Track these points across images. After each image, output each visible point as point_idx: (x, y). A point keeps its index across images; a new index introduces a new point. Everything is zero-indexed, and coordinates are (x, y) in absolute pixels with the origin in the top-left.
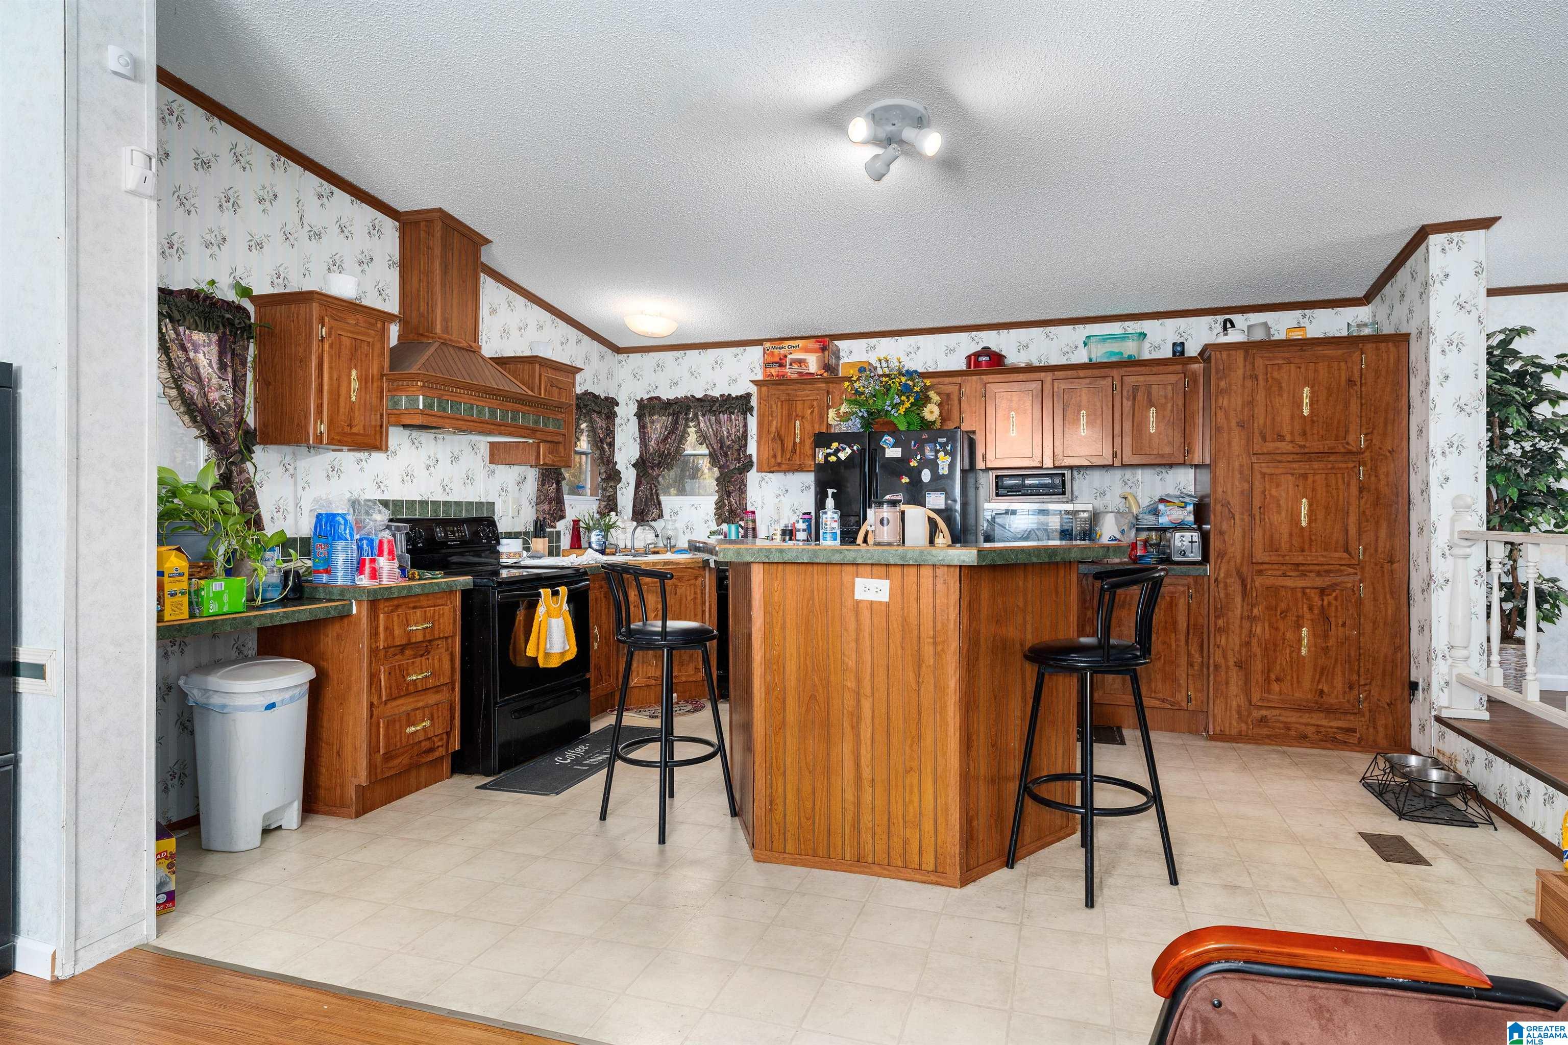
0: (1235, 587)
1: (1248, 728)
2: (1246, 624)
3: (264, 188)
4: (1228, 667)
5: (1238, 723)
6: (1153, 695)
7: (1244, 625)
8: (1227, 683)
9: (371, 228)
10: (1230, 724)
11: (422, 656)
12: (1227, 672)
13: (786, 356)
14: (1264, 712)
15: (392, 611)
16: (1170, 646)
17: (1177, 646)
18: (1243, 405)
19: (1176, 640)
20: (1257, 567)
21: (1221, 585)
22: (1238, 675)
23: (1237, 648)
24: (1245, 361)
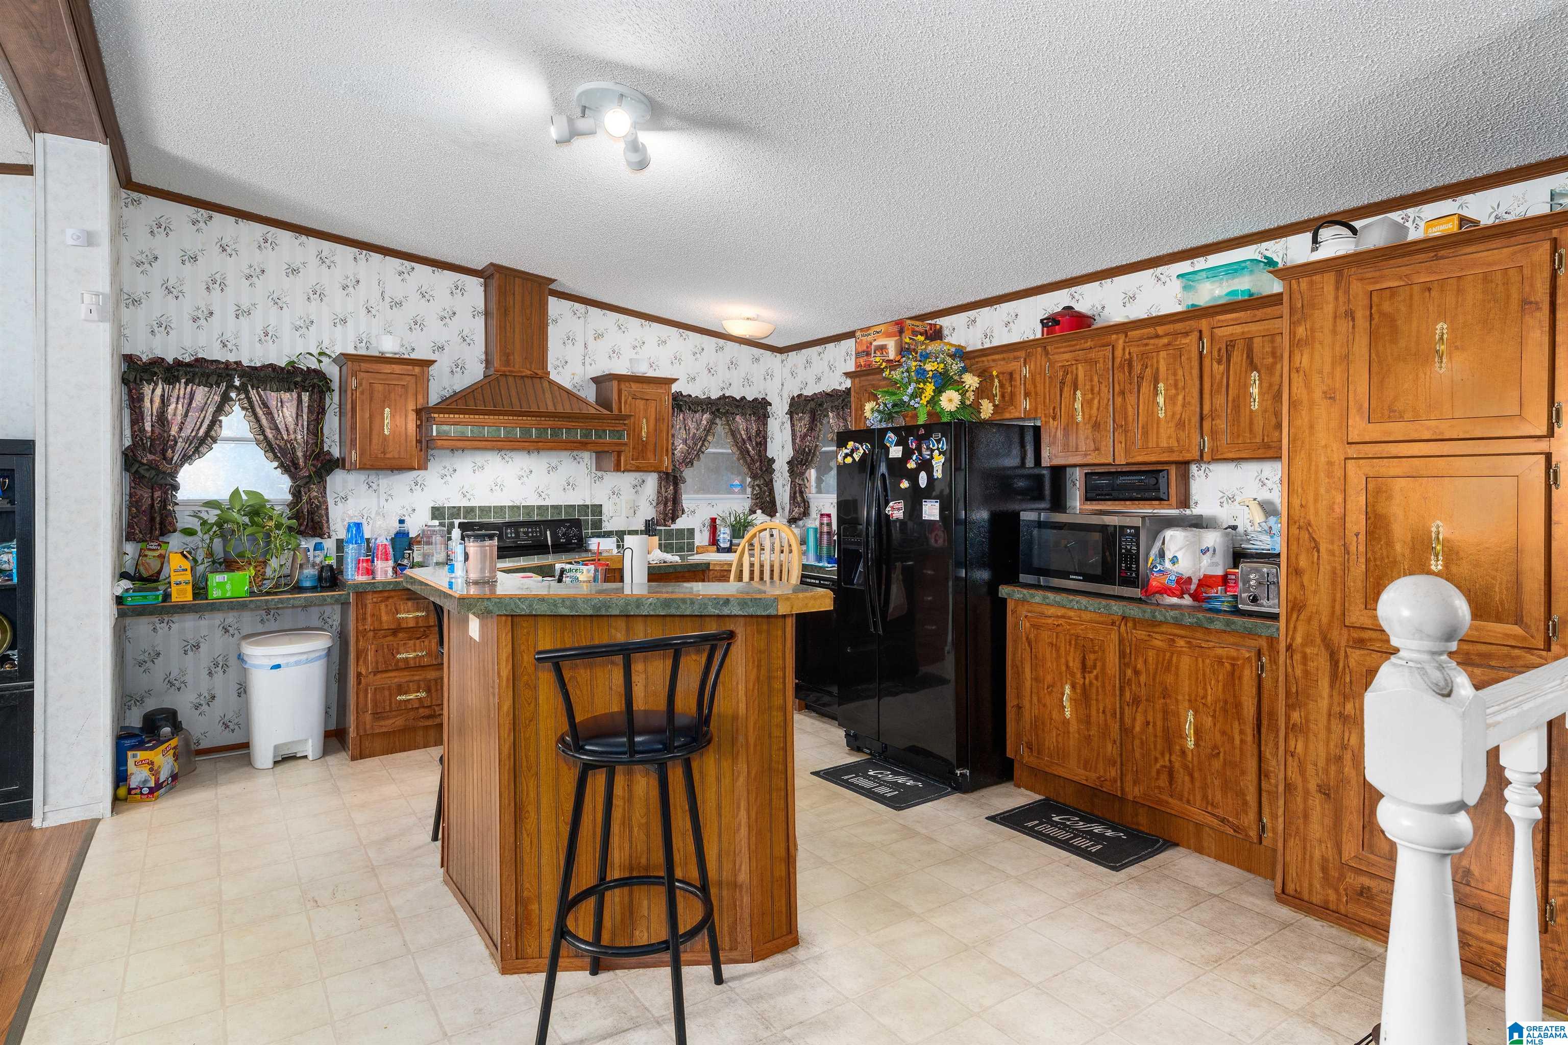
0: (1321, 663)
1: (1339, 900)
2: (1336, 726)
3: (347, 277)
4: (1307, 792)
5: (1322, 887)
6: (1209, 809)
7: (1333, 727)
8: (1306, 816)
9: (454, 289)
10: (1311, 885)
11: (418, 638)
12: (1305, 800)
13: (871, 344)
14: (1366, 881)
15: (381, 601)
16: (1232, 739)
17: (1242, 741)
18: (1333, 364)
19: (1242, 732)
20: (1355, 634)
21: (1297, 657)
22: (1323, 808)
23: (1321, 763)
24: (1337, 288)
